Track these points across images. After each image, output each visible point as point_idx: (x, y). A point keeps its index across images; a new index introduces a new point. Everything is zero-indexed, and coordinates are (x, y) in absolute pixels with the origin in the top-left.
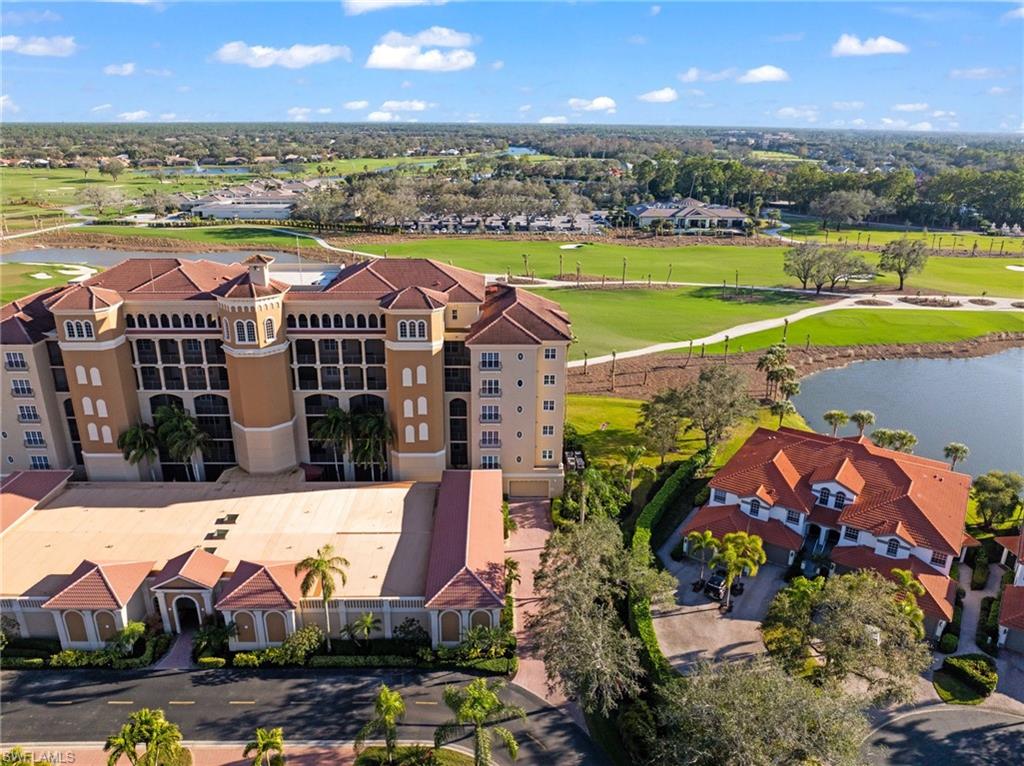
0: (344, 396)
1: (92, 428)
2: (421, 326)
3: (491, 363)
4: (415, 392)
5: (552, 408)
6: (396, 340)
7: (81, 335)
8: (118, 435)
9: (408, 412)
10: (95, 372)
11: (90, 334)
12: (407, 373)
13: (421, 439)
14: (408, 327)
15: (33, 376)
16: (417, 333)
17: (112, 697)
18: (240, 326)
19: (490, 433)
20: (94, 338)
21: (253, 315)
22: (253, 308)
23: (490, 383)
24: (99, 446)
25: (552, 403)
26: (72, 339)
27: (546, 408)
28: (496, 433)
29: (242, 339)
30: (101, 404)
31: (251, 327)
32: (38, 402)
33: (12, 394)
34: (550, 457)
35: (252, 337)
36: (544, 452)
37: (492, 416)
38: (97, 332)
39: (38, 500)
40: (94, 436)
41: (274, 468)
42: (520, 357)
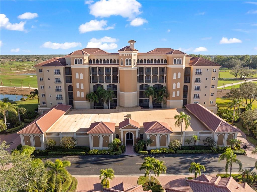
0: (151, 84)
1: (78, 93)
2: (180, 60)
3: (199, 72)
4: (176, 81)
5: (214, 88)
6: (173, 65)
7: (79, 63)
8: (86, 95)
9: (174, 87)
10: (81, 75)
11: (81, 63)
12: (175, 75)
13: (177, 96)
14: (176, 61)
15: (62, 77)
16: (179, 63)
17: (116, 162)
18: (127, 60)
19: (197, 95)
20: (83, 64)
21: (131, 57)
22: (131, 55)
23: (198, 79)
24: (80, 99)
25: (214, 86)
26: (76, 64)
27: (212, 87)
28: (198, 95)
29: (127, 64)
30: (82, 85)
31: (130, 60)
32: (62, 85)
33: (55, 82)
34: (212, 103)
35: (130, 64)
36: (211, 101)
37: (197, 89)
38: (84, 62)
39: (66, 111)
40: (78, 95)
41: (132, 106)
42: (207, 70)
